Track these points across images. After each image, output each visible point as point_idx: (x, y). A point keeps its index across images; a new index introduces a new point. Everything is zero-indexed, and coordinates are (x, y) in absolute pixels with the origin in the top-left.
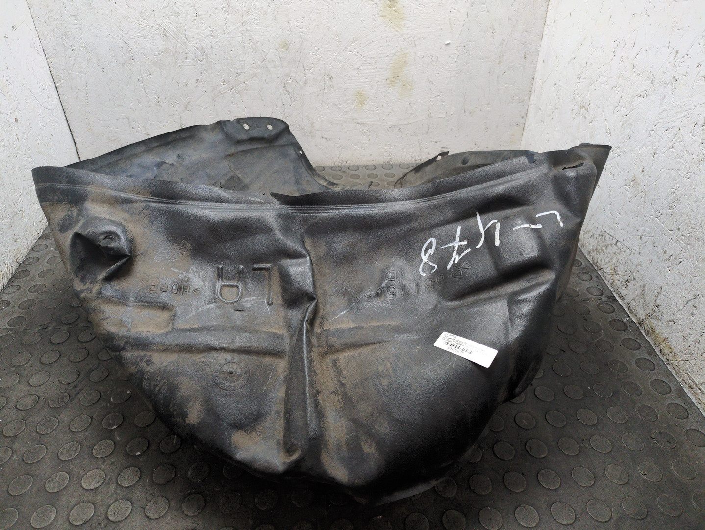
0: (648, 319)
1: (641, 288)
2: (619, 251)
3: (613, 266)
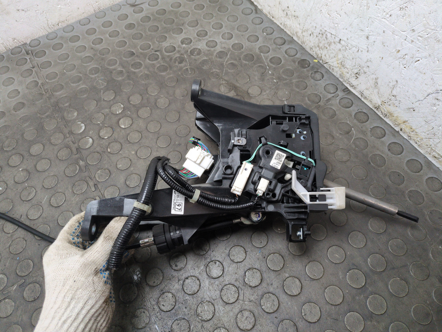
0: (384, 105)
1: (374, 81)
2: (344, 48)
3: (340, 61)
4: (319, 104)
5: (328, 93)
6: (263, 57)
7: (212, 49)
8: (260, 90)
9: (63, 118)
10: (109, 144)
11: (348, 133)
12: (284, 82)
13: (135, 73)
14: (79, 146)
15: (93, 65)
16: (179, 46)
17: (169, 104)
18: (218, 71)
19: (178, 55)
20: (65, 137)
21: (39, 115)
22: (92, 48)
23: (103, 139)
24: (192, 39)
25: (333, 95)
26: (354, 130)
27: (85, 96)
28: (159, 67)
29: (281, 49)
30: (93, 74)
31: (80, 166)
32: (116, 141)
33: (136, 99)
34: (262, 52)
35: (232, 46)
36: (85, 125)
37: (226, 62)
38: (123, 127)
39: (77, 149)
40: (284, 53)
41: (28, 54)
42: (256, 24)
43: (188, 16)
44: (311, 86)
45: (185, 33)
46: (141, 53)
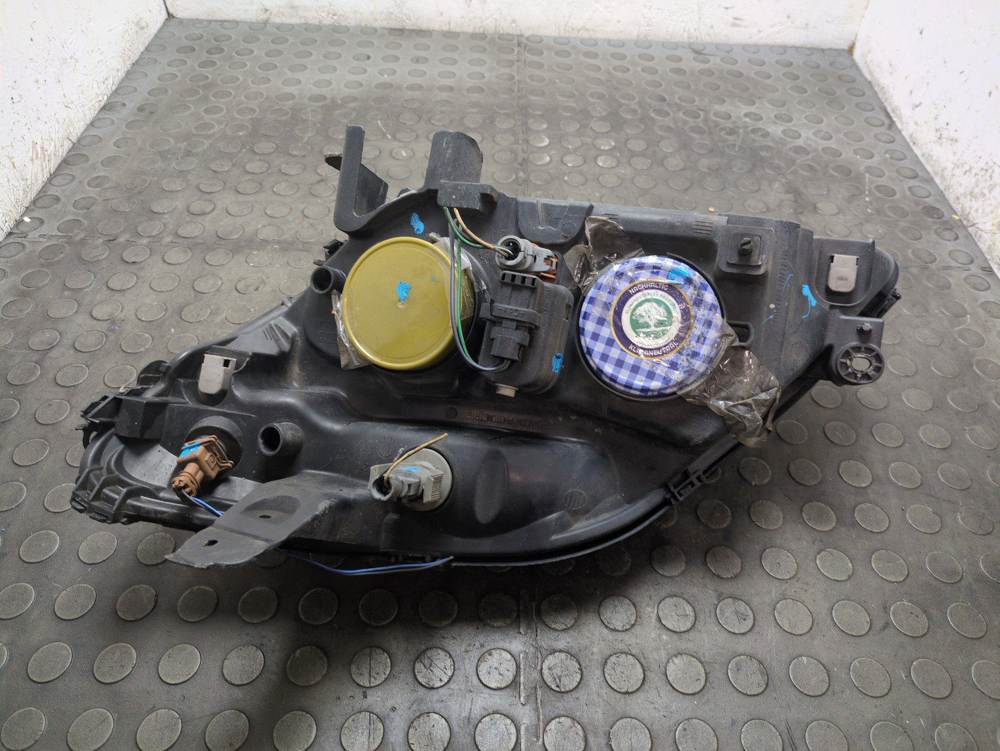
4: (928, 265)
5: (953, 259)
6: (867, 180)
7: (789, 139)
8: (837, 211)
9: (525, 123)
10: (569, 173)
11: (957, 316)
12: (884, 218)
13: (653, 119)
14: (528, 157)
15: (600, 89)
16: (739, 118)
17: (683, 169)
18: (782, 165)
19: (730, 125)
20: (516, 142)
21: (495, 108)
22: (609, 73)
23: (566, 164)
24: (764, 117)
25: (960, 265)
26: (970, 318)
27: (569, 114)
28: (694, 127)
29: (904, 183)
30: (593, 98)
31: (517, 177)
32: (581, 173)
33: (637, 145)
34: (869, 173)
35: (823, 149)
36: (550, 143)
37: (802, 161)
38: (601, 164)
39: (524, 160)
40: (906, 189)
41: (519, 45)
42: (879, 140)
43: (773, 92)
44: (928, 242)
45: (757, 108)
46: (676, 104)
